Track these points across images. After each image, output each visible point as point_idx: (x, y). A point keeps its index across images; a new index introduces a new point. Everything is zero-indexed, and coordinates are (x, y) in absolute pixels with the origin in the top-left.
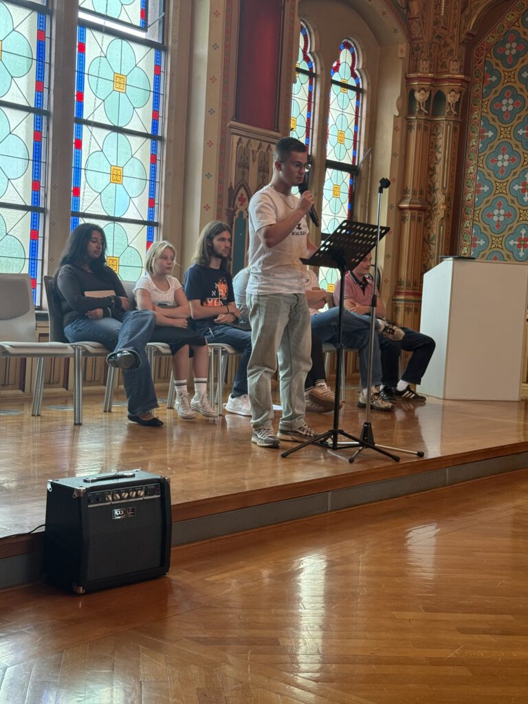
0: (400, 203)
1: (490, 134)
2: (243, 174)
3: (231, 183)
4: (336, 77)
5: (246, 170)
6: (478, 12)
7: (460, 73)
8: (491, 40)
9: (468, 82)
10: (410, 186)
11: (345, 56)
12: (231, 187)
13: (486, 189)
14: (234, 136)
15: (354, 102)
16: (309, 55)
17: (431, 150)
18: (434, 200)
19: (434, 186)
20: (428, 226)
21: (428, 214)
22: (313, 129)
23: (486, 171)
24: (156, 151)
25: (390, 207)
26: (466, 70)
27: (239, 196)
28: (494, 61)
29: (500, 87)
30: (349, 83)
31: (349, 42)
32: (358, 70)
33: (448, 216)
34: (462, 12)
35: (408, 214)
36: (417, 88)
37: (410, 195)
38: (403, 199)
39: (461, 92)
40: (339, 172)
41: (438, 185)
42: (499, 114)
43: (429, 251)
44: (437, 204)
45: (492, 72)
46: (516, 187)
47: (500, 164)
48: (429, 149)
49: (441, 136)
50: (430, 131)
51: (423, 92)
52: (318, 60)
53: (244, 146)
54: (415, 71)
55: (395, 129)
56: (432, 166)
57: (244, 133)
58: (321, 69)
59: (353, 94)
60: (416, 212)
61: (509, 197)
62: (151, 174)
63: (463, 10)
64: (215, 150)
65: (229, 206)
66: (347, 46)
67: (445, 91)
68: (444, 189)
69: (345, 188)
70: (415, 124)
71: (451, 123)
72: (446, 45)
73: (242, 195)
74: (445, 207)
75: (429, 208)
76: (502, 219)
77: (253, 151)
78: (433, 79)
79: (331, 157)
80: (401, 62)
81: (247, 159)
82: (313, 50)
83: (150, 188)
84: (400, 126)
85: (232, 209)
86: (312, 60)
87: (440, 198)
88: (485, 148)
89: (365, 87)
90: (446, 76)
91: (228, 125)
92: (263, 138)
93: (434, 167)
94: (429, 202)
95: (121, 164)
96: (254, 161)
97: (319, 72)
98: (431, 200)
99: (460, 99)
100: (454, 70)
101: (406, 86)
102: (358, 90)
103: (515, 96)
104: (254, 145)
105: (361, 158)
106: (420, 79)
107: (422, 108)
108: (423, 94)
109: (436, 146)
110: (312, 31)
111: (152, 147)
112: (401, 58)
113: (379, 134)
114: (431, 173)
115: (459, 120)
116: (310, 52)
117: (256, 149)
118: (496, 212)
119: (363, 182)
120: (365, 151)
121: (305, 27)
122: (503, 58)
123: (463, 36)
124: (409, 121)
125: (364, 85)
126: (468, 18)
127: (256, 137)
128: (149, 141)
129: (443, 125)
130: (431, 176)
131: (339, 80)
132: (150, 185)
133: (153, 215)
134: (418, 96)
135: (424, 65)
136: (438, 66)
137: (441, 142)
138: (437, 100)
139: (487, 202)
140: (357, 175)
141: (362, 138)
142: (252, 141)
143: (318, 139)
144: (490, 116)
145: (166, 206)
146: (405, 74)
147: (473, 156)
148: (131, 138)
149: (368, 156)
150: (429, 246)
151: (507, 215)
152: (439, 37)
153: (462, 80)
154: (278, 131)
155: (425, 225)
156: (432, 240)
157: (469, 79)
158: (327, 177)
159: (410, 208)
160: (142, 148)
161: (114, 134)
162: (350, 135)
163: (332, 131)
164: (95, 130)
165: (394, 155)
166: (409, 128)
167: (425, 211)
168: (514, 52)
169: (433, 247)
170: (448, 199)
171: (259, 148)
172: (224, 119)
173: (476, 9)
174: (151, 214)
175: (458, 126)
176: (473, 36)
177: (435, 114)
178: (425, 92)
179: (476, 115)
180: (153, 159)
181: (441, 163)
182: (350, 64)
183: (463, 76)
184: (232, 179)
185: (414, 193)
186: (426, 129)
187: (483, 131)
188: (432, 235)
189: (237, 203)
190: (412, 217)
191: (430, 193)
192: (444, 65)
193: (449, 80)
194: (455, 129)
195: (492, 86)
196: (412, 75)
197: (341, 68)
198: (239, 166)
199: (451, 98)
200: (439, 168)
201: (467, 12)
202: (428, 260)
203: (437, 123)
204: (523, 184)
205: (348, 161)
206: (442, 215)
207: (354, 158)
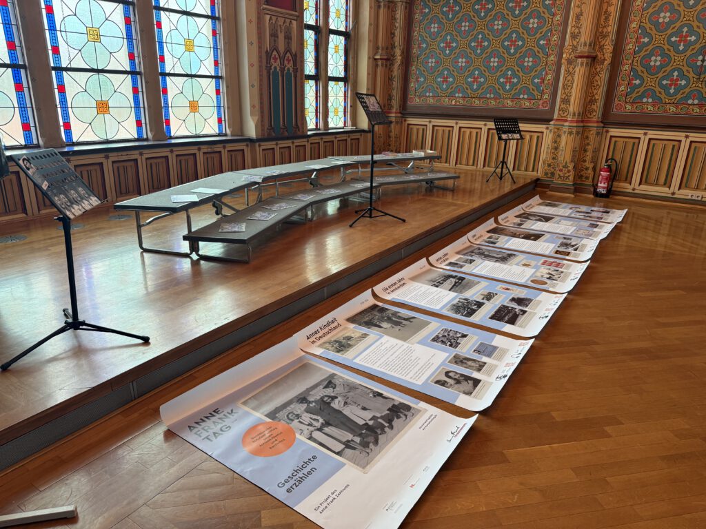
0: (375, 55)
1: (427, 10)
2: (275, 41)
3: (267, 48)
5: (276, 39)
10: (380, 45)
12: (267, 51)
13: (424, 46)
14: (266, 15)
17: (392, 21)
19: (395, 44)
20: (391, 69)
21: (391, 62)
22: (320, 8)
23: (424, 34)
24: (215, 27)
25: (369, 58)
27: (273, 56)
33: (403, 63)
35: (380, 62)
37: (380, 51)
38: (376, 53)
41: (397, 44)
43: (392, 85)
44: (396, 56)
46: (442, 45)
47: (432, 30)
48: (391, 19)
49: (398, 12)
50: (391, 8)
53: (274, 22)
55: (371, 7)
56: (392, 31)
57: (273, 13)
60: (384, 61)
61: (438, 51)
62: (213, 43)
64: (254, 25)
65: (267, 63)
68: (400, 46)
69: (342, 47)
70: (382, 4)
71: (405, 4)
73: (275, 55)
74: (401, 58)
75: (392, 58)
76: (433, 65)
77: (280, 25)
79: (332, 27)
81: (277, 31)
83: (214, 53)
84: (373, 6)
85: (269, 65)
87: (398, 52)
88: (423, 20)
91: (262, 8)
92: (286, 16)
93: (394, 32)
94: (391, 55)
96: (281, 32)
98: (393, 54)
104: (281, 21)
105: (351, 27)
109: (395, 18)
111: (213, 25)
114: (392, 36)
117: (282, 24)
118: (430, 60)
119: (353, 43)
120: (353, 22)
124: (379, 2)
127: (281, 15)
128: (210, 20)
129: (399, 5)
130: (392, 38)
132: (214, 51)
137: (398, 16)
140: (349, 37)
141: (351, 13)
142: (279, 18)
143: (323, 14)
145: (226, 65)
147: (417, 25)
148: (197, 19)
149: (355, 25)
150: (392, 82)
151: (437, 63)
154: (296, 11)
156: (394, 78)
158: (330, 40)
159: (381, 59)
160: (205, 25)
162: (343, 12)
163: (332, 9)
165: (370, 24)
166: (379, 7)
167: (389, 60)
169: (394, 83)
170: (402, 52)
171: (284, 24)
172: (259, 3)
174: (217, 71)
175: (408, 5)
181: (398, 30)
184: (267, 45)
185: (383, 49)
186: (389, 7)
187: (423, 9)
188: (393, 75)
189: (272, 61)
190: (381, 64)
191: (392, 48)
194: (406, 8)
198: (272, 36)
200: (397, 33)
203: (395, 4)
204: (446, 43)
205: (342, 29)
206: (399, 62)
207: (346, 27)
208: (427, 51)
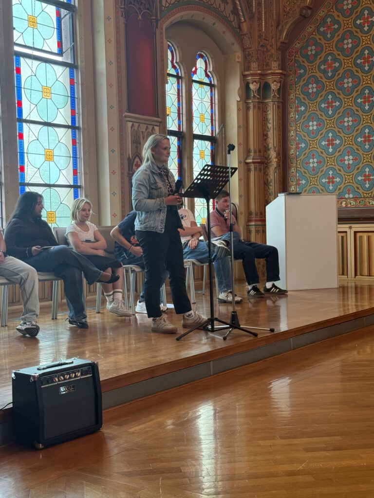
0: (246, 159)
1: (303, 108)
2: (137, 148)
3: (129, 155)
4: (195, 78)
5: (139, 145)
6: (288, 27)
7: (279, 69)
8: (298, 46)
9: (285, 75)
10: (252, 148)
11: (200, 63)
12: (129, 157)
13: (303, 145)
14: (128, 123)
15: (209, 93)
16: (175, 64)
17: (264, 122)
18: (269, 156)
19: (268, 147)
20: (266, 173)
21: (266, 165)
22: (182, 114)
23: (302, 133)
24: (75, 137)
25: (240, 163)
26: (283, 66)
27: (135, 163)
28: (301, 59)
29: (306, 77)
30: (204, 81)
31: (202, 53)
32: (209, 72)
33: (279, 166)
34: (277, 28)
35: (252, 167)
36: (250, 81)
37: (252, 154)
38: (248, 157)
39: (280, 82)
40: (203, 141)
41: (271, 146)
42: (308, 95)
43: (269, 190)
44: (271, 158)
45: (300, 67)
46: (323, 143)
47: (311, 128)
48: (263, 121)
49: (269, 112)
50: (262, 109)
51: (255, 83)
52: (182, 67)
53: (136, 129)
54: (249, 70)
55: (239, 110)
56: (265, 133)
57: (135, 120)
58: (185, 73)
59: (208, 88)
60: (258, 165)
61: (319, 150)
62: (73, 153)
63: (277, 27)
64: (116, 133)
65: (129, 170)
66: (201, 56)
67: (270, 82)
68: (275, 148)
69: (208, 152)
70: (251, 106)
71: (276, 103)
72: (268, 51)
73: (137, 162)
74: (277, 160)
75: (266, 161)
76: (315, 165)
77: (142, 132)
78: (260, 74)
79: (196, 131)
80: (238, 65)
81: (139, 137)
82: (178, 61)
83: (73, 162)
84: (241, 108)
85: (131, 172)
86: (178, 67)
87: (273, 154)
88: (300, 118)
89: (216, 83)
90: (270, 72)
91: (124, 115)
92: (148, 122)
93: (267, 134)
94: (266, 157)
95: (52, 147)
96: (143, 138)
97: (183, 76)
98: (267, 156)
99: (280, 86)
100: (275, 67)
101: (244, 80)
102: (211, 85)
103: (317, 82)
104: (143, 127)
105: (217, 131)
106: (252, 75)
107: (255, 95)
108: (255, 85)
109: (267, 119)
110: (176, 48)
111: (72, 134)
112: (238, 62)
113: (228, 114)
114: (265, 137)
115: (281, 100)
116: (176, 62)
117: (144, 130)
118: (311, 161)
119: (220, 148)
120: (219, 126)
121: (171, 46)
122: (306, 57)
123: (279, 44)
124: (247, 104)
125: (215, 82)
126: (281, 32)
127: (144, 122)
128: (70, 130)
129: (271, 105)
130: (265, 140)
131: (198, 80)
132: (73, 160)
133: (77, 180)
134: (252, 86)
135: (254, 65)
136: (264, 65)
137: (270, 116)
138: (265, 88)
139: (305, 154)
140: (215, 142)
141: (217, 117)
142: (141, 125)
143: (187, 120)
144: (302, 96)
145: (85, 174)
146: (242, 72)
147: (293, 124)
148: (57, 129)
149: (222, 129)
150: (269, 187)
151: (319, 162)
152: (262, 46)
153: (281, 74)
154: (159, 117)
155: (264, 173)
156: (270, 183)
157: (285, 73)
158: (195, 145)
159: (253, 163)
160: (65, 135)
161: (45, 128)
162: (208, 116)
163: (195, 114)
164: (32, 126)
165: (239, 127)
166: (248, 108)
167: (263, 164)
168: (314, 52)
169: (271, 187)
170: (278, 154)
171: (146, 130)
172: (121, 112)
173: (286, 26)
174: (75, 180)
175: (281, 105)
176: (285, 43)
177: (265, 97)
178: (257, 83)
179: (292, 96)
180: (74, 142)
181: (271, 131)
182: (204, 69)
183: (281, 71)
184: (129, 152)
185: (255, 152)
186: (259, 108)
187: (298, 107)
188: (269, 180)
189: (135, 168)
190: (255, 169)
191: (266, 151)
192: (267, 65)
193: (272, 74)
194: (279, 107)
195: (301, 76)
196: (247, 73)
197: (198, 71)
198: (134, 143)
199: (274, 86)
200: (270, 134)
201: (280, 27)
202: (268, 197)
203: (266, 104)
204: (328, 141)
205: (208, 134)
206: (275, 165)
207: (212, 131)
208: (307, 151)
